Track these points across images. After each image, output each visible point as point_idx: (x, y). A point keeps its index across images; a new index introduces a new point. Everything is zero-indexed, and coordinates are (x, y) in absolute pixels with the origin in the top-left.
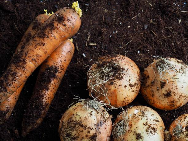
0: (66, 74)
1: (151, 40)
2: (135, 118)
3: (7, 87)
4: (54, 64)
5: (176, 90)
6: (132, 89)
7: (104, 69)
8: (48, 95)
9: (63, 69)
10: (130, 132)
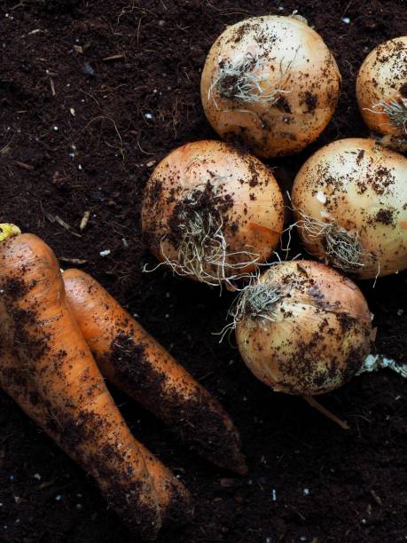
0: (135, 315)
1: (130, 71)
2: (336, 205)
3: (134, 479)
4: (107, 338)
5: (308, 80)
6: (261, 184)
7: (190, 231)
8: (176, 381)
9: (126, 320)
10: (363, 233)
